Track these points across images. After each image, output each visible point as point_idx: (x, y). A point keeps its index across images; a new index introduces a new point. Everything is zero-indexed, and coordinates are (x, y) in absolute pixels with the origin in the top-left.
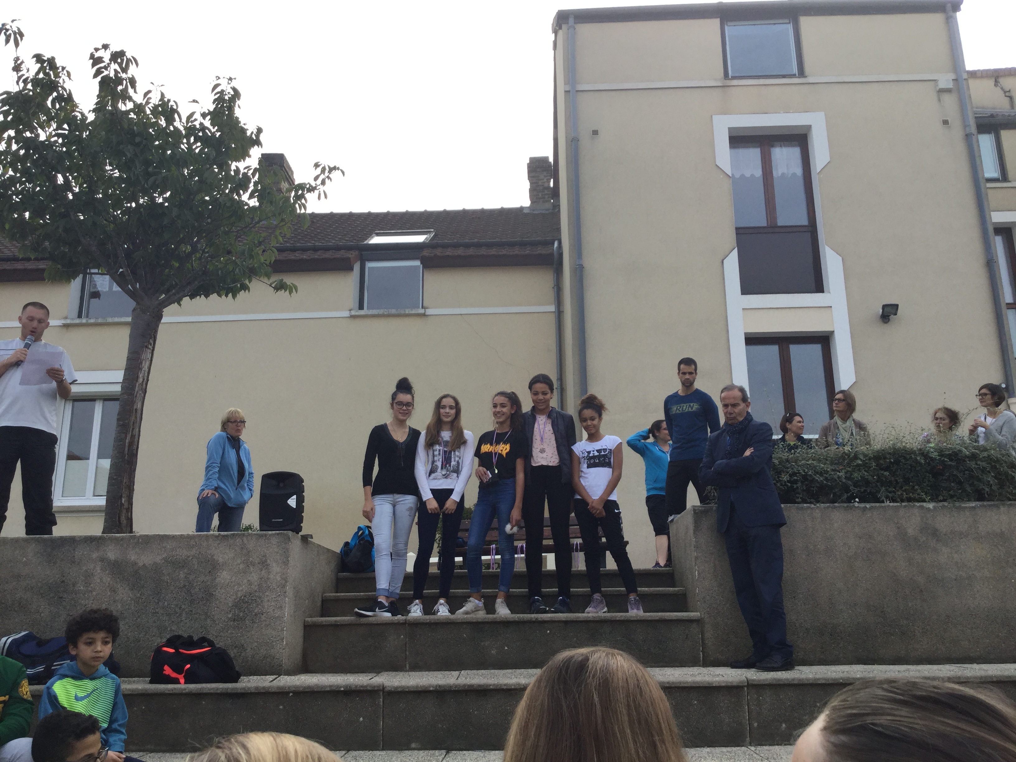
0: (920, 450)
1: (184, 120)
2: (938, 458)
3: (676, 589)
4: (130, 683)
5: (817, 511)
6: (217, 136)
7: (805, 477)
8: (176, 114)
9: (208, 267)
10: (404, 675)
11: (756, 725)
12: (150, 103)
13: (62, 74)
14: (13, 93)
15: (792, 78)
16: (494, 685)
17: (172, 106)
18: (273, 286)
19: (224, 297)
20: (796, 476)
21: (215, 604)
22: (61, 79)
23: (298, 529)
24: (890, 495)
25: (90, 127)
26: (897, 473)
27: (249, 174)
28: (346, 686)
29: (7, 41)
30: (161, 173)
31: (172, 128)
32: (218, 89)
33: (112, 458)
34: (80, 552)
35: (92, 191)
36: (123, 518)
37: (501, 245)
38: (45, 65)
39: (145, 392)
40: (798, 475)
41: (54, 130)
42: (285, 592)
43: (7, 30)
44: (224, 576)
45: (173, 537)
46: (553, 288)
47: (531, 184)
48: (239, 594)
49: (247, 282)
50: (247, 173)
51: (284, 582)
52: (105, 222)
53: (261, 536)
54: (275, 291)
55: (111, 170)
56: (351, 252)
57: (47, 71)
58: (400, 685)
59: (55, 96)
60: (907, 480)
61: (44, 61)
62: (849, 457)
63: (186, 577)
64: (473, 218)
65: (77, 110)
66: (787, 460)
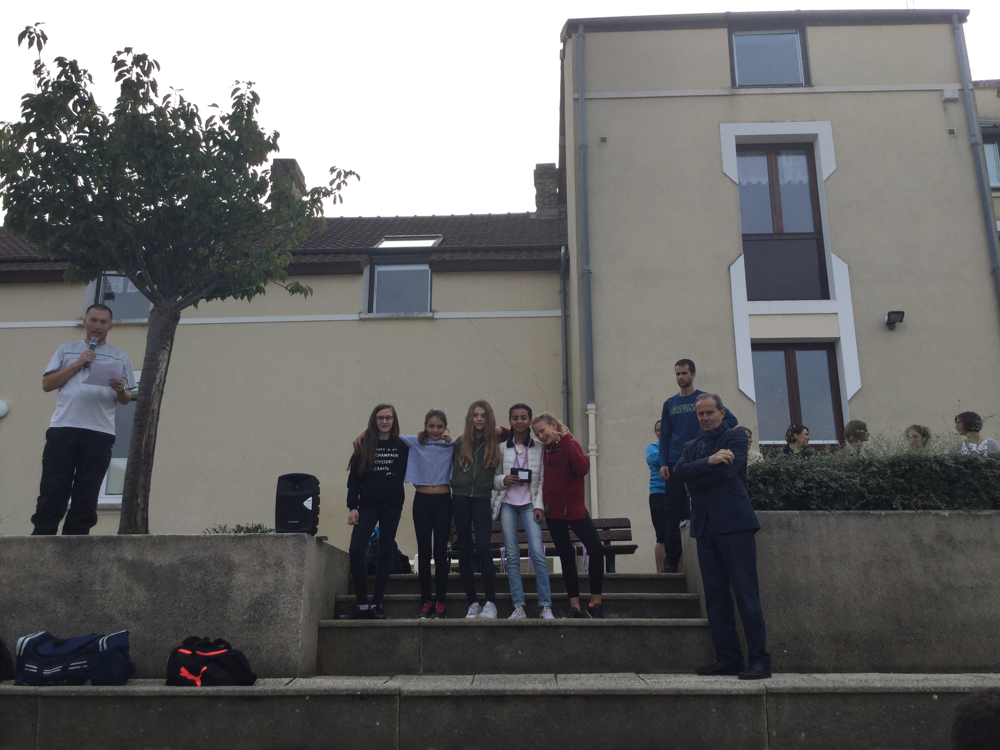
0: (935, 457)
1: (203, 125)
2: (953, 465)
3: (690, 594)
4: (145, 684)
5: (832, 518)
6: (236, 140)
7: (820, 484)
8: (196, 118)
9: (225, 269)
10: (418, 678)
11: (775, 733)
12: (170, 107)
13: (84, 77)
14: (35, 95)
15: (799, 87)
16: (511, 691)
17: (192, 110)
18: (289, 289)
19: (239, 299)
20: (811, 482)
21: (231, 605)
22: (83, 82)
23: (313, 531)
24: (906, 502)
25: (111, 130)
26: (913, 481)
27: (266, 178)
28: (362, 690)
29: (31, 44)
30: (180, 176)
31: (191, 131)
32: (238, 94)
33: (128, 457)
34: (97, 552)
35: (113, 194)
36: (139, 518)
37: (508, 250)
38: (67, 68)
39: (162, 392)
40: (813, 481)
41: (75, 133)
42: (301, 595)
43: (31, 33)
44: (240, 578)
45: (190, 538)
46: (560, 293)
47: (537, 190)
48: (255, 596)
49: (262, 285)
50: (265, 177)
51: (299, 583)
52: (124, 224)
53: (275, 538)
54: (291, 293)
55: (130, 173)
56: (361, 256)
57: (69, 74)
58: (417, 689)
59: (77, 99)
60: (922, 488)
61: (66, 65)
62: (863, 463)
63: (202, 578)
64: (480, 224)
65: (99, 112)
66: (802, 467)
